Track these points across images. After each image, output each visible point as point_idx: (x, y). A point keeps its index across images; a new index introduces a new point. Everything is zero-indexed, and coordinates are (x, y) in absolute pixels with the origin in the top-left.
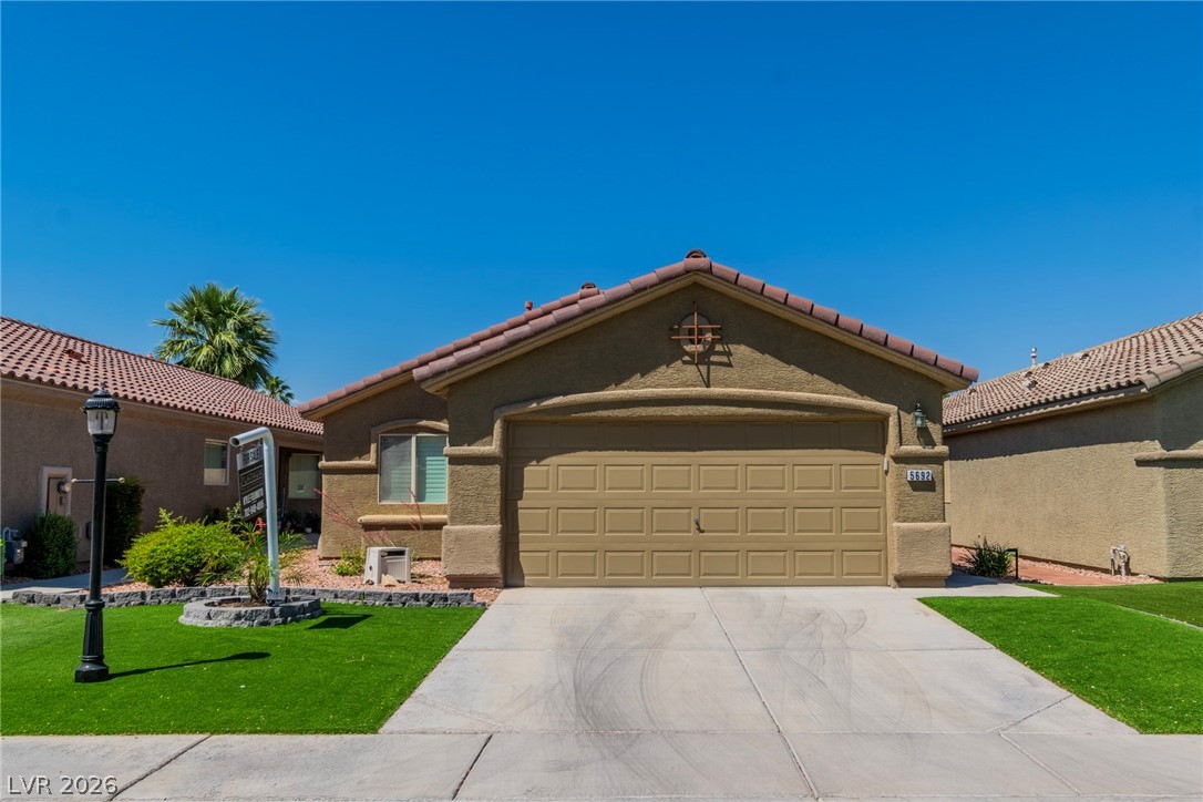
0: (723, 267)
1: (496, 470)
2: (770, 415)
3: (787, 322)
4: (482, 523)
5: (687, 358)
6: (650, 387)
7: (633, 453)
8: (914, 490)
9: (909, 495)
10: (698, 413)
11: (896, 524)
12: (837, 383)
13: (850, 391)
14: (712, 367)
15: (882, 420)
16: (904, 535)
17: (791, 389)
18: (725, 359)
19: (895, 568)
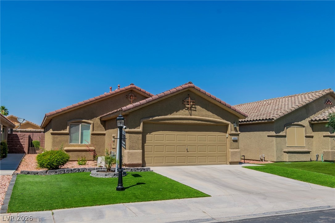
0: (197, 87)
1: (141, 135)
2: (204, 123)
3: (208, 101)
4: (137, 150)
5: (186, 108)
6: (178, 115)
7: (173, 132)
8: (233, 142)
9: (232, 143)
10: (189, 122)
11: (230, 150)
12: (218, 116)
13: (221, 118)
14: (192, 111)
15: (227, 125)
16: (232, 152)
17: (209, 117)
18: (195, 109)
19: (230, 160)
